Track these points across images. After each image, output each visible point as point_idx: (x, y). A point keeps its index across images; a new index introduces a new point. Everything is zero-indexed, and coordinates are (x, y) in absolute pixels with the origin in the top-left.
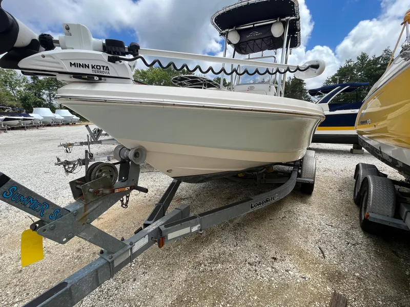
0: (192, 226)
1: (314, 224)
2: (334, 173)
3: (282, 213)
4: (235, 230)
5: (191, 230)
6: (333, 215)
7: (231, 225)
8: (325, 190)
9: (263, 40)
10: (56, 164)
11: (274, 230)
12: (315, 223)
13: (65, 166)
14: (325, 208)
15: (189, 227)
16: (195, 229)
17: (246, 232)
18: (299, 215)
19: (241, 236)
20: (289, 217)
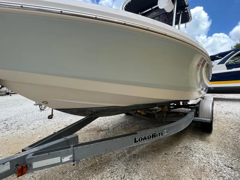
0: (62, 156)
1: (210, 163)
2: (235, 115)
3: (179, 148)
4: (129, 161)
5: (61, 160)
6: (233, 155)
7: (128, 156)
8: (226, 130)
9: (159, 17)
10: (34, 105)
11: (166, 165)
12: (212, 162)
13: (40, 106)
14: (225, 147)
15: (60, 157)
16: (67, 159)
17: (137, 164)
18: (195, 152)
19: (132, 168)
20: (186, 153)
